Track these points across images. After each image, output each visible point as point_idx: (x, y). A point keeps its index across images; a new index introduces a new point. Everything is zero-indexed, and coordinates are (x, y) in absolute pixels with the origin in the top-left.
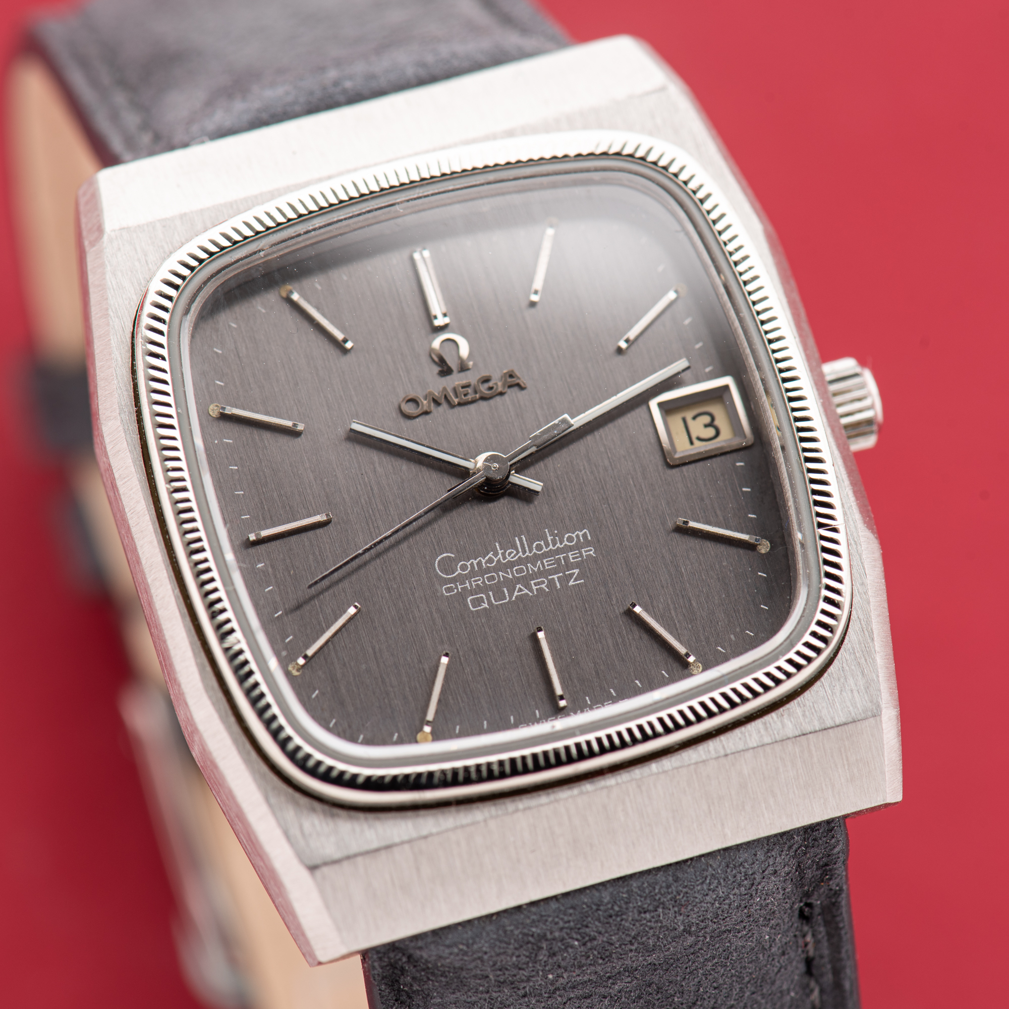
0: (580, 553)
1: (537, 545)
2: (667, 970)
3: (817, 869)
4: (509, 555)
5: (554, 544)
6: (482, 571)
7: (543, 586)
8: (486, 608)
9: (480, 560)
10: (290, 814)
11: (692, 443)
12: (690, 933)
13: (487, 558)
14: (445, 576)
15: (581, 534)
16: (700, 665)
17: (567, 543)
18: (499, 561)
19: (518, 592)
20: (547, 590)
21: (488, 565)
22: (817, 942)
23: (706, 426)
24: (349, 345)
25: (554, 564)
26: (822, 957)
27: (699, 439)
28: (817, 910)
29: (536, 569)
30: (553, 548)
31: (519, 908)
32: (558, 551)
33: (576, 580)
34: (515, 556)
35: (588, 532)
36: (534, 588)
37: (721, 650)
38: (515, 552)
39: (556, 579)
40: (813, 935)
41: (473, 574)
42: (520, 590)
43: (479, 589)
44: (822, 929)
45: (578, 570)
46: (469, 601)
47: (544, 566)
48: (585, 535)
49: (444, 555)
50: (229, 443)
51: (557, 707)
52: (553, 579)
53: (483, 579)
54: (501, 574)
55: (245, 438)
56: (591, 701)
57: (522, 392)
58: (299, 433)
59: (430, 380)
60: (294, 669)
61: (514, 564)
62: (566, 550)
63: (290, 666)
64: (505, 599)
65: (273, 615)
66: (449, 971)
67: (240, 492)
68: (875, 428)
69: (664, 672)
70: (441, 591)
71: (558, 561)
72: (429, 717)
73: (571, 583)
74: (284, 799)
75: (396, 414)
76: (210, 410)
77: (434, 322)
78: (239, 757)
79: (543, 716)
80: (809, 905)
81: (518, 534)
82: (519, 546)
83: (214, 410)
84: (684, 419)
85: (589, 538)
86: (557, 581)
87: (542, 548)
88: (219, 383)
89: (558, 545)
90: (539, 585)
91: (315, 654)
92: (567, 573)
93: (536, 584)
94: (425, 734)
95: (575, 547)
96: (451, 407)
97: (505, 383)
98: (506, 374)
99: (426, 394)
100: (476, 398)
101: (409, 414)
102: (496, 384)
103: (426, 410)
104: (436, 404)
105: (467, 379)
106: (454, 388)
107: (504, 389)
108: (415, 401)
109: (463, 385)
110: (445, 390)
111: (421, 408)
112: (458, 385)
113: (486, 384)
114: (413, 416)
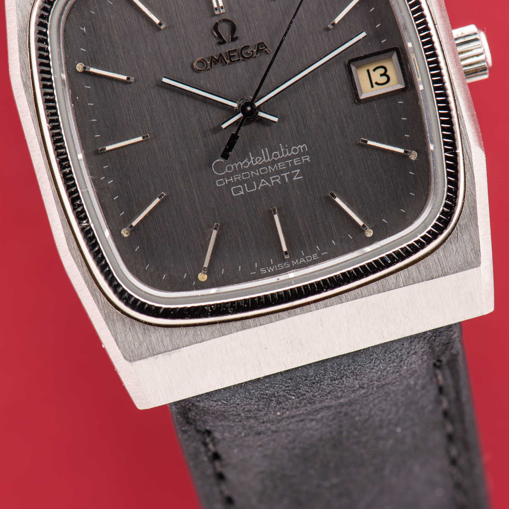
0: (301, 159)
1: (275, 154)
2: (350, 405)
3: (443, 346)
4: (258, 160)
5: (285, 153)
6: (241, 170)
7: (278, 180)
8: (242, 194)
9: (240, 164)
10: (119, 325)
11: (372, 86)
12: (363, 388)
13: (244, 162)
14: (218, 174)
15: (302, 147)
16: (372, 231)
17: (293, 153)
18: (251, 164)
19: (262, 184)
20: (280, 183)
21: (245, 167)
23: (382, 75)
24: (162, 27)
25: (284, 166)
26: (448, 386)
27: (377, 83)
28: (444, 363)
29: (273, 170)
30: (284, 156)
31: (258, 380)
32: (288, 158)
33: (298, 176)
34: (261, 161)
35: (306, 146)
36: (272, 181)
37: (385, 221)
38: (261, 159)
39: (286, 176)
40: (443, 376)
41: (235, 172)
43: (238, 182)
44: (448, 372)
45: (299, 170)
46: (232, 190)
47: (278, 168)
48: (304, 148)
49: (218, 160)
50: (88, 88)
51: (284, 258)
52: (284, 176)
53: (241, 176)
54: (252, 172)
55: (98, 85)
56: (304, 254)
57: (268, 55)
58: (130, 83)
59: (211, 48)
60: (125, 233)
61: (260, 166)
62: (293, 157)
63: (122, 231)
64: (254, 188)
65: (113, 198)
66: (217, 412)
67: (94, 120)
68: (487, 71)
69: (349, 235)
70: (215, 184)
71: (287, 165)
72: (206, 265)
73: (295, 179)
74: (115, 318)
75: (190, 69)
76: (77, 67)
77: (215, 12)
78: (88, 292)
79: (275, 263)
80: (439, 361)
81: (263, 147)
82: (264, 155)
83: (79, 67)
84: (368, 71)
85: (307, 150)
86: (286, 177)
87: (278, 156)
88: (83, 49)
89: (288, 154)
90: (275, 180)
91: (137, 224)
92: (292, 172)
93: (273, 179)
94: (203, 275)
95: (298, 156)
96: (224, 65)
97: (258, 51)
98: (259, 44)
99: (209, 57)
100: (240, 60)
101: (198, 70)
102: (252, 51)
103: (209, 67)
104: (215, 64)
105: (234, 47)
106: (226, 53)
107: (257, 54)
108: (201, 62)
109: (232, 51)
110: (221, 55)
111: (205, 66)
112: (229, 52)
113: (246, 51)
114: (201, 70)
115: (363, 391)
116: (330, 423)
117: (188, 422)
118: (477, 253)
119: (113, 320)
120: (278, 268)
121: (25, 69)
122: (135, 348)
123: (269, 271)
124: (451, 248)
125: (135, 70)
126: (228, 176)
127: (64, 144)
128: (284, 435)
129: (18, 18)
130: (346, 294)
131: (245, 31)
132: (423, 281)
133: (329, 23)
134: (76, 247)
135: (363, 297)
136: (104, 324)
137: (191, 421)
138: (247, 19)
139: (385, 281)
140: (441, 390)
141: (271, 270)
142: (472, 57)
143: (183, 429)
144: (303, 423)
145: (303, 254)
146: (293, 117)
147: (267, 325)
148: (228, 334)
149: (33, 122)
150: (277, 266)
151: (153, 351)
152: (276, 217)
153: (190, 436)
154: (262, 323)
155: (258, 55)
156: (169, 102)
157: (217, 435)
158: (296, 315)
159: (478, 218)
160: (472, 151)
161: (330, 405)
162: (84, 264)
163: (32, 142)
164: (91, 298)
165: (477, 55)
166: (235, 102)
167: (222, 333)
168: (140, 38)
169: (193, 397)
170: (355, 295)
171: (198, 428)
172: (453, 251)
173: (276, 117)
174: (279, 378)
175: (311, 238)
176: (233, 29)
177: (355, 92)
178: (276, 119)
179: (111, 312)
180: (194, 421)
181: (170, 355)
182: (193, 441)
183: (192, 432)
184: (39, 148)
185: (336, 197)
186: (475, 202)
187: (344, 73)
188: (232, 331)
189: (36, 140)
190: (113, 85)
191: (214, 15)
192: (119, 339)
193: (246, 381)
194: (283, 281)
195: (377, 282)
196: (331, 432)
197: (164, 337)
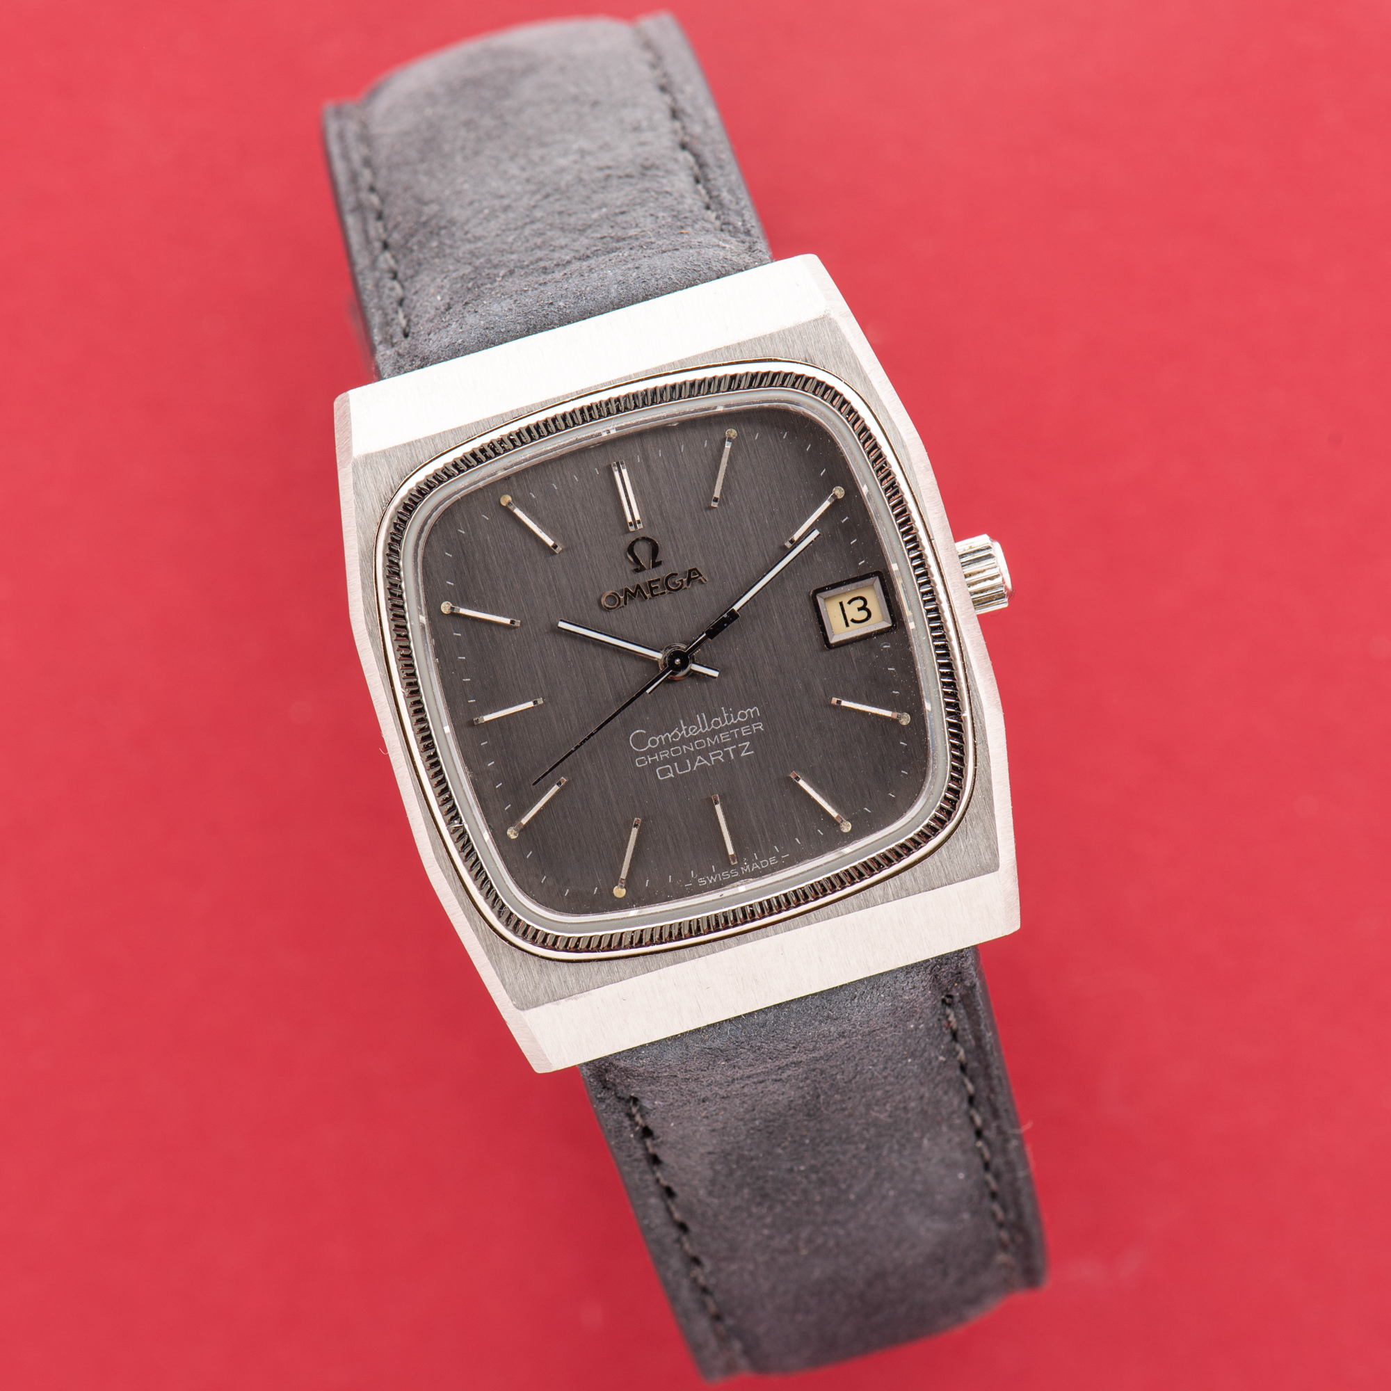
0: (751, 727)
1: (715, 721)
2: (827, 1060)
3: (952, 976)
4: (692, 730)
5: (729, 719)
6: (669, 745)
7: (720, 757)
8: (671, 777)
9: (667, 735)
10: (506, 961)
11: (847, 625)
12: (844, 1037)
13: (673, 734)
14: (637, 750)
15: (751, 711)
16: (850, 824)
17: (740, 719)
18: (683, 735)
19: (699, 762)
20: (723, 761)
21: (674, 739)
22: (958, 1021)
23: (860, 609)
24: (558, 550)
25: (729, 738)
26: (964, 1030)
27: (853, 621)
28: (957, 999)
29: (714, 743)
30: (728, 724)
31: (698, 1030)
32: (734, 726)
33: (747, 751)
34: (696, 732)
35: (757, 710)
36: (712, 759)
37: (868, 811)
38: (696, 728)
39: (730, 751)
40: (956, 1016)
41: (661, 747)
42: (700, 761)
43: (666, 761)
44: (962, 1011)
45: (749, 743)
46: (657, 771)
47: (720, 740)
48: (755, 712)
49: (638, 731)
50: (458, 636)
51: (730, 864)
52: (728, 751)
53: (670, 752)
54: (684, 747)
55: (471, 632)
56: (758, 857)
57: (703, 586)
58: (515, 628)
59: (625, 577)
60: (512, 834)
61: (696, 738)
62: (739, 725)
63: (508, 830)
64: (688, 769)
65: (495, 786)
66: (644, 1074)
67: (467, 680)
68: (1006, 600)
69: (819, 831)
70: (634, 763)
71: (732, 735)
72: (623, 875)
73: (743, 754)
74: (501, 952)
75: (597, 607)
76: (442, 608)
77: (630, 528)
78: (464, 916)
79: (719, 871)
80: (951, 997)
81: (699, 712)
82: (700, 723)
83: (445, 607)
84: (841, 604)
85: (759, 715)
86: (731, 753)
87: (719, 724)
88: (449, 583)
89: (732, 721)
90: (716, 757)
91: (529, 821)
92: (740, 745)
93: (713, 756)
94: (620, 889)
95: (746, 723)
96: (643, 600)
97: (689, 580)
98: (690, 571)
99: (622, 590)
100: (664, 593)
101: (608, 608)
102: (682, 581)
103: (622, 604)
104: (631, 598)
105: (656, 575)
106: (645, 584)
107: (688, 585)
108: (613, 597)
109: (653, 581)
110: (638, 587)
111: (617, 603)
112: (650, 582)
113: (673, 580)
114: (611, 609)
115: (843, 1042)
116: (801, 1085)
117: (605, 1086)
118: (995, 854)
119: (498, 955)
120: (722, 877)
121: (371, 613)
122: (528, 991)
123: (711, 881)
124: (958, 847)
125: (521, 609)
126: (651, 752)
127: (426, 716)
128: (737, 1101)
129: (359, 543)
130: (815, 912)
131: (672, 553)
132: (920, 892)
133: (786, 540)
134: (446, 855)
135: (838, 916)
136: (486, 959)
137: (610, 1086)
138: (674, 537)
139: (868, 894)
140: (954, 1035)
141: (713, 880)
142: (985, 580)
143: (599, 1096)
144: (763, 1084)
145: (756, 858)
146: (739, 670)
147: (708, 957)
148: (656, 970)
149: (384, 686)
150: (721, 875)
151: (553, 995)
152: (718, 808)
153: (609, 1105)
154: (701, 953)
155: (690, 586)
156: (568, 653)
157: (646, 1104)
158: (747, 942)
159: (995, 805)
160: (985, 712)
161: (799, 1060)
162: (457, 878)
163: (382, 712)
164: (468, 924)
165: (991, 578)
166: (659, 652)
167: (647, 968)
168: (527, 566)
169: (611, 1055)
170: (828, 914)
171: (619, 1095)
172: (961, 850)
173: (716, 670)
174: (729, 1027)
175: (767, 836)
176: (655, 550)
177: (823, 634)
178: (715, 674)
179: (495, 943)
180: (614, 1085)
181: (576, 999)
182: (613, 1113)
183: (611, 1101)
184: (393, 721)
185: (799, 779)
186: (990, 782)
187: (808, 609)
188: (661, 966)
189: (388, 709)
190: (491, 630)
191: (628, 531)
192: (507, 980)
193: (682, 1032)
194: (728, 897)
195: (858, 894)
196: (803, 1097)
197: (567, 975)
